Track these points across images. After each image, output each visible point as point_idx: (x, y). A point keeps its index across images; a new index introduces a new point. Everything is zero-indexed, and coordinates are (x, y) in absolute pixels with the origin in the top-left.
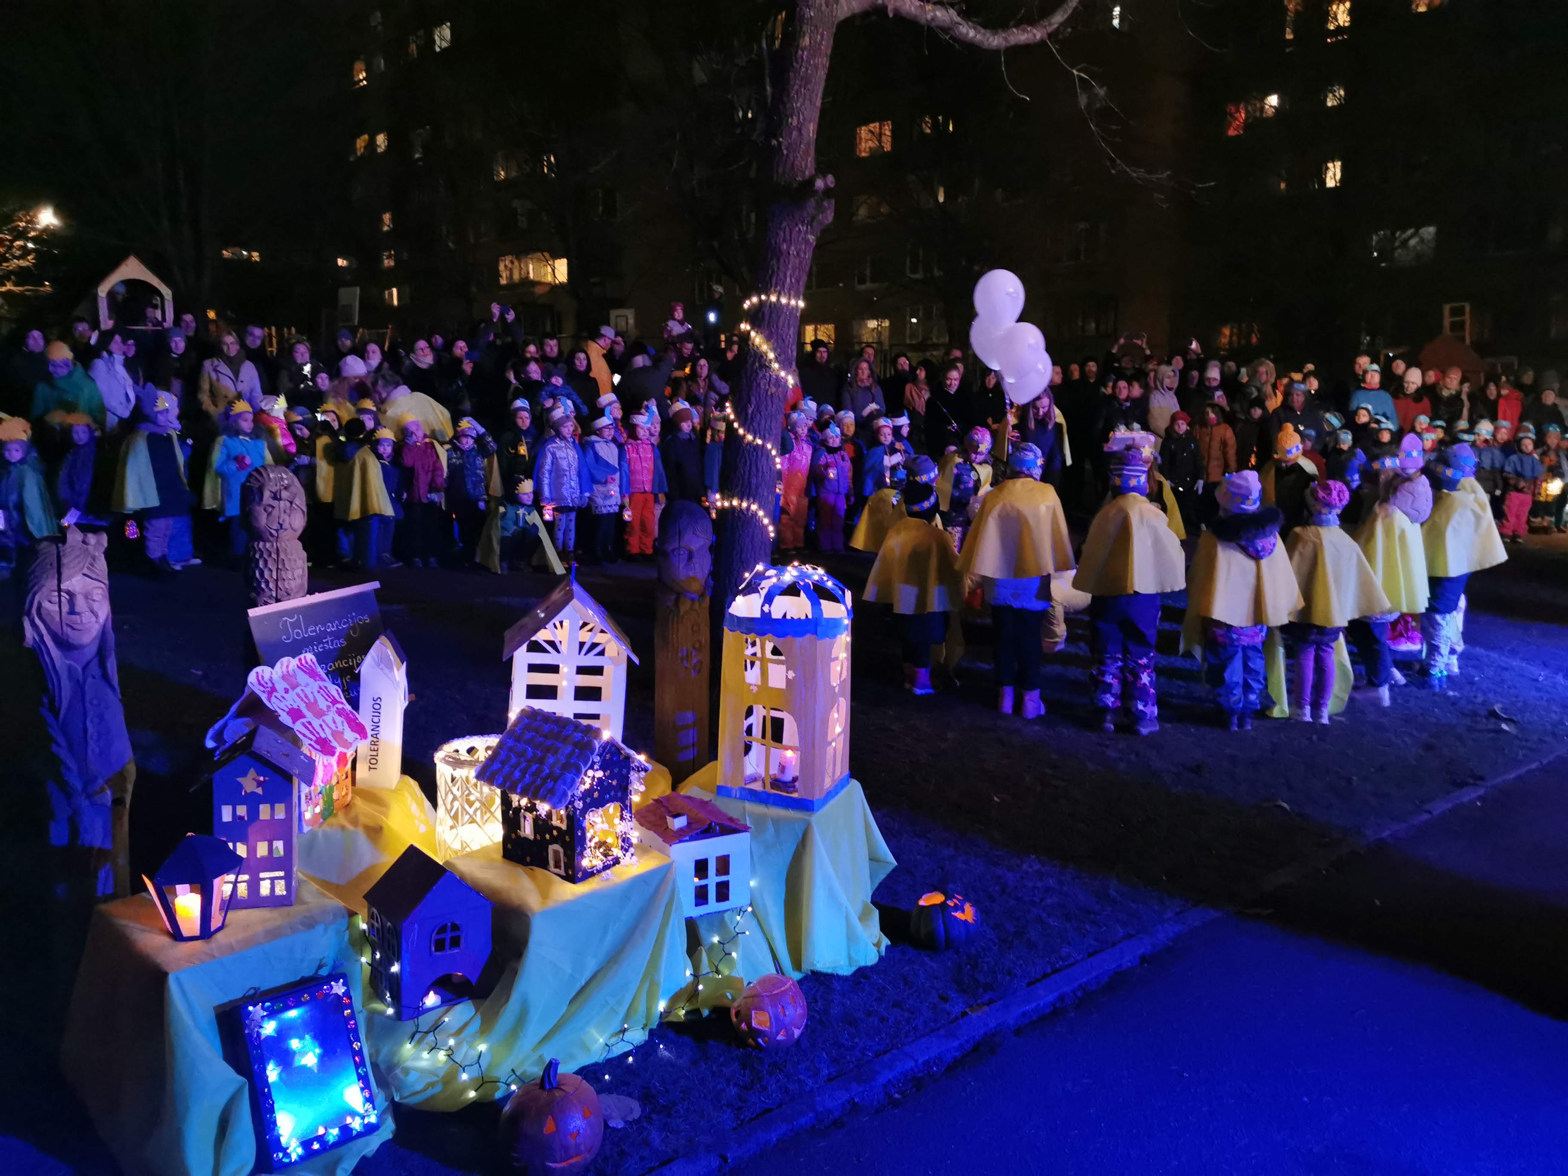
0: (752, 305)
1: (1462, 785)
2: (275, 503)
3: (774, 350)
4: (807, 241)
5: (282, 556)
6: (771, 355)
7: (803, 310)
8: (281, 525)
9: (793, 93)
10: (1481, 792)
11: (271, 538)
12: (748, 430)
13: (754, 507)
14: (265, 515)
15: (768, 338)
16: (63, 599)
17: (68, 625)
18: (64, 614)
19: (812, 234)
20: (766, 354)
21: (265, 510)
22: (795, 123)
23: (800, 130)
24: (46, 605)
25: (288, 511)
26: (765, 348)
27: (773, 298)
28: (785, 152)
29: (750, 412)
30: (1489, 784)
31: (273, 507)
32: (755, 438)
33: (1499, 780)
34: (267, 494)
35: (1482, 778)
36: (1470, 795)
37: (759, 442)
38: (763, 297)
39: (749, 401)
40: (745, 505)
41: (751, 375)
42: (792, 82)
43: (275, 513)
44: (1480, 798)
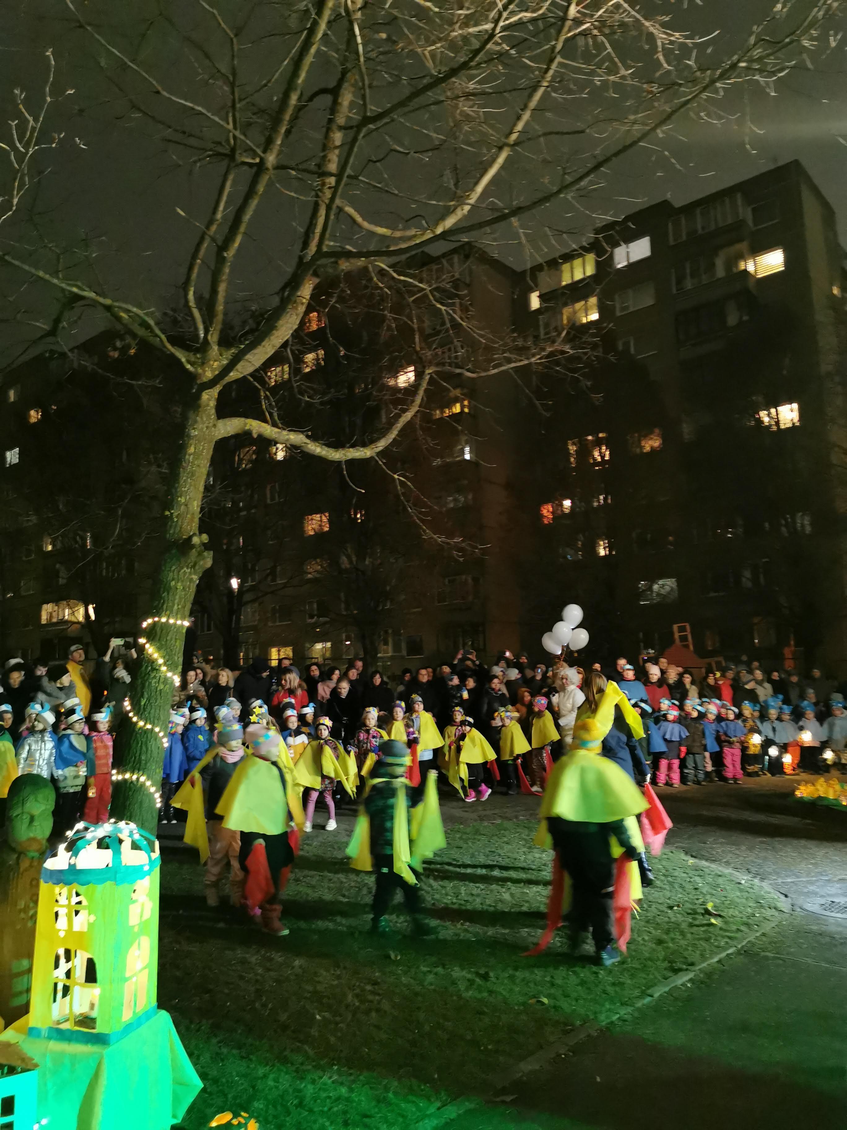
0: (149, 625)
1: (677, 971)
3: (163, 657)
4: (191, 580)
6: (161, 661)
7: (188, 629)
9: (182, 482)
10: (691, 975)
12: (141, 718)
13: (142, 779)
15: (159, 649)
19: (195, 574)
20: (156, 660)
22: (183, 500)
23: (186, 505)
26: (156, 656)
27: (164, 620)
28: (175, 520)
29: (143, 703)
30: (698, 968)
32: (146, 724)
33: (704, 965)
35: (692, 964)
36: (683, 979)
37: (149, 726)
38: (156, 619)
39: (142, 696)
40: (135, 777)
42: (181, 475)
44: (691, 980)
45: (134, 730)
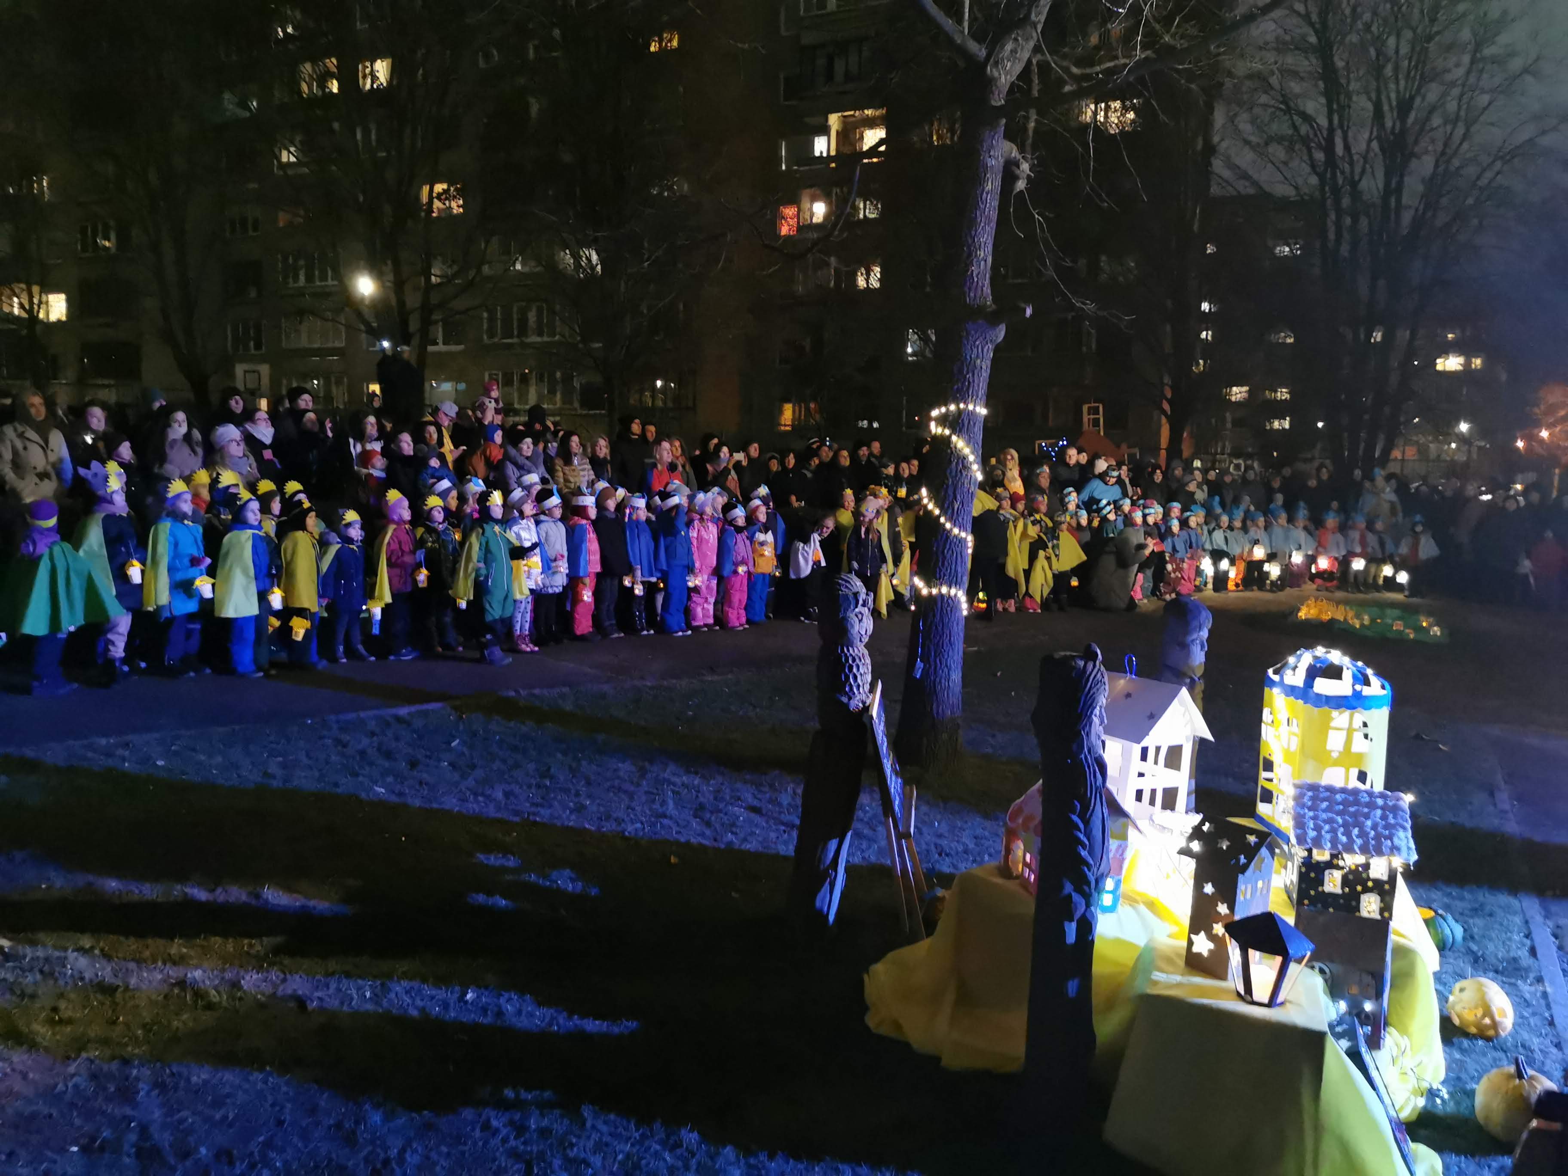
0: (942, 413)
3: (973, 453)
4: (988, 357)
6: (971, 458)
7: (986, 418)
9: (980, 229)
13: (960, 594)
15: (968, 443)
19: (990, 350)
20: (967, 456)
22: (982, 255)
23: (986, 261)
26: (967, 451)
27: (971, 407)
38: (962, 406)
39: (955, 498)
40: (953, 592)
41: (956, 476)
42: (979, 220)
45: (947, 538)
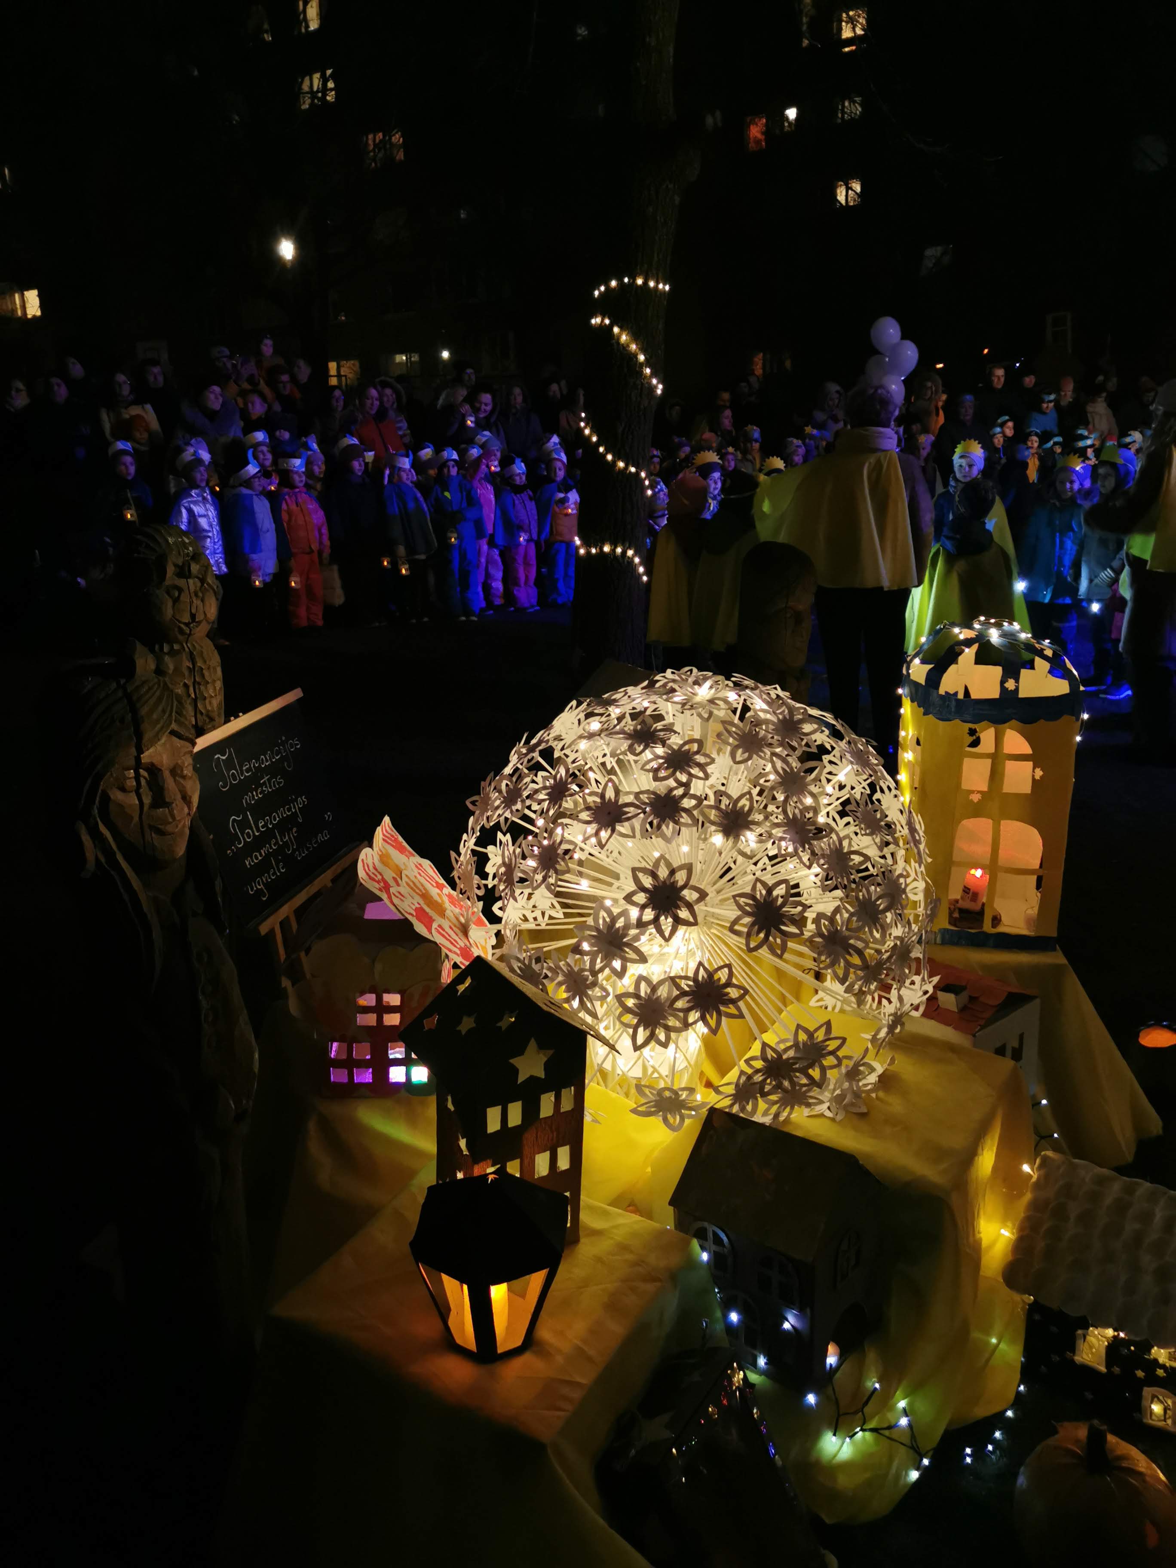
2: (181, 582)
3: (644, 350)
4: (673, 204)
5: (200, 664)
6: (641, 358)
8: (193, 616)
11: (180, 637)
12: (618, 456)
13: (630, 553)
14: (170, 603)
15: (636, 335)
16: (143, 782)
17: (151, 827)
18: (146, 808)
20: (635, 356)
21: (168, 593)
22: (654, 43)
23: (658, 52)
24: (117, 795)
25: (200, 594)
26: (632, 347)
27: (639, 281)
28: (644, 82)
29: (620, 430)
31: (180, 590)
32: (627, 465)
34: (170, 570)
37: (633, 470)
38: (625, 280)
39: (616, 418)
40: (619, 550)
43: (185, 598)
